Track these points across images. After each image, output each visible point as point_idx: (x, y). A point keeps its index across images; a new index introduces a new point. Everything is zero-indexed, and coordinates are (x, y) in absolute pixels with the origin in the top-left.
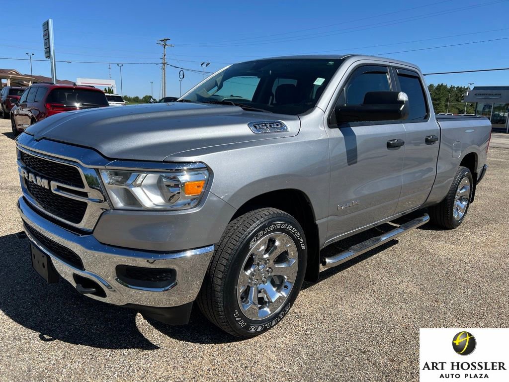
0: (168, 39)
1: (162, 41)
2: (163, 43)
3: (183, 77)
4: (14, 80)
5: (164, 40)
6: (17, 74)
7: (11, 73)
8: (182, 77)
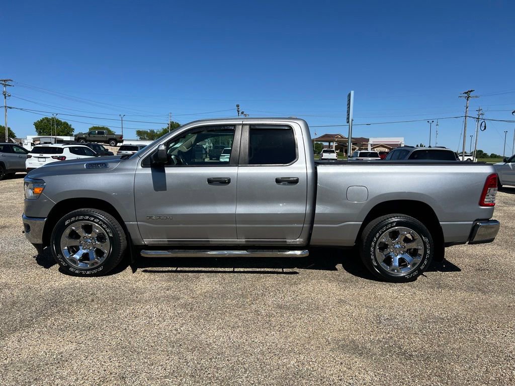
0: (472, 91)
1: (466, 93)
2: (466, 95)
3: (485, 129)
4: (340, 142)
5: (467, 92)
6: (342, 137)
7: (337, 138)
8: (483, 129)
